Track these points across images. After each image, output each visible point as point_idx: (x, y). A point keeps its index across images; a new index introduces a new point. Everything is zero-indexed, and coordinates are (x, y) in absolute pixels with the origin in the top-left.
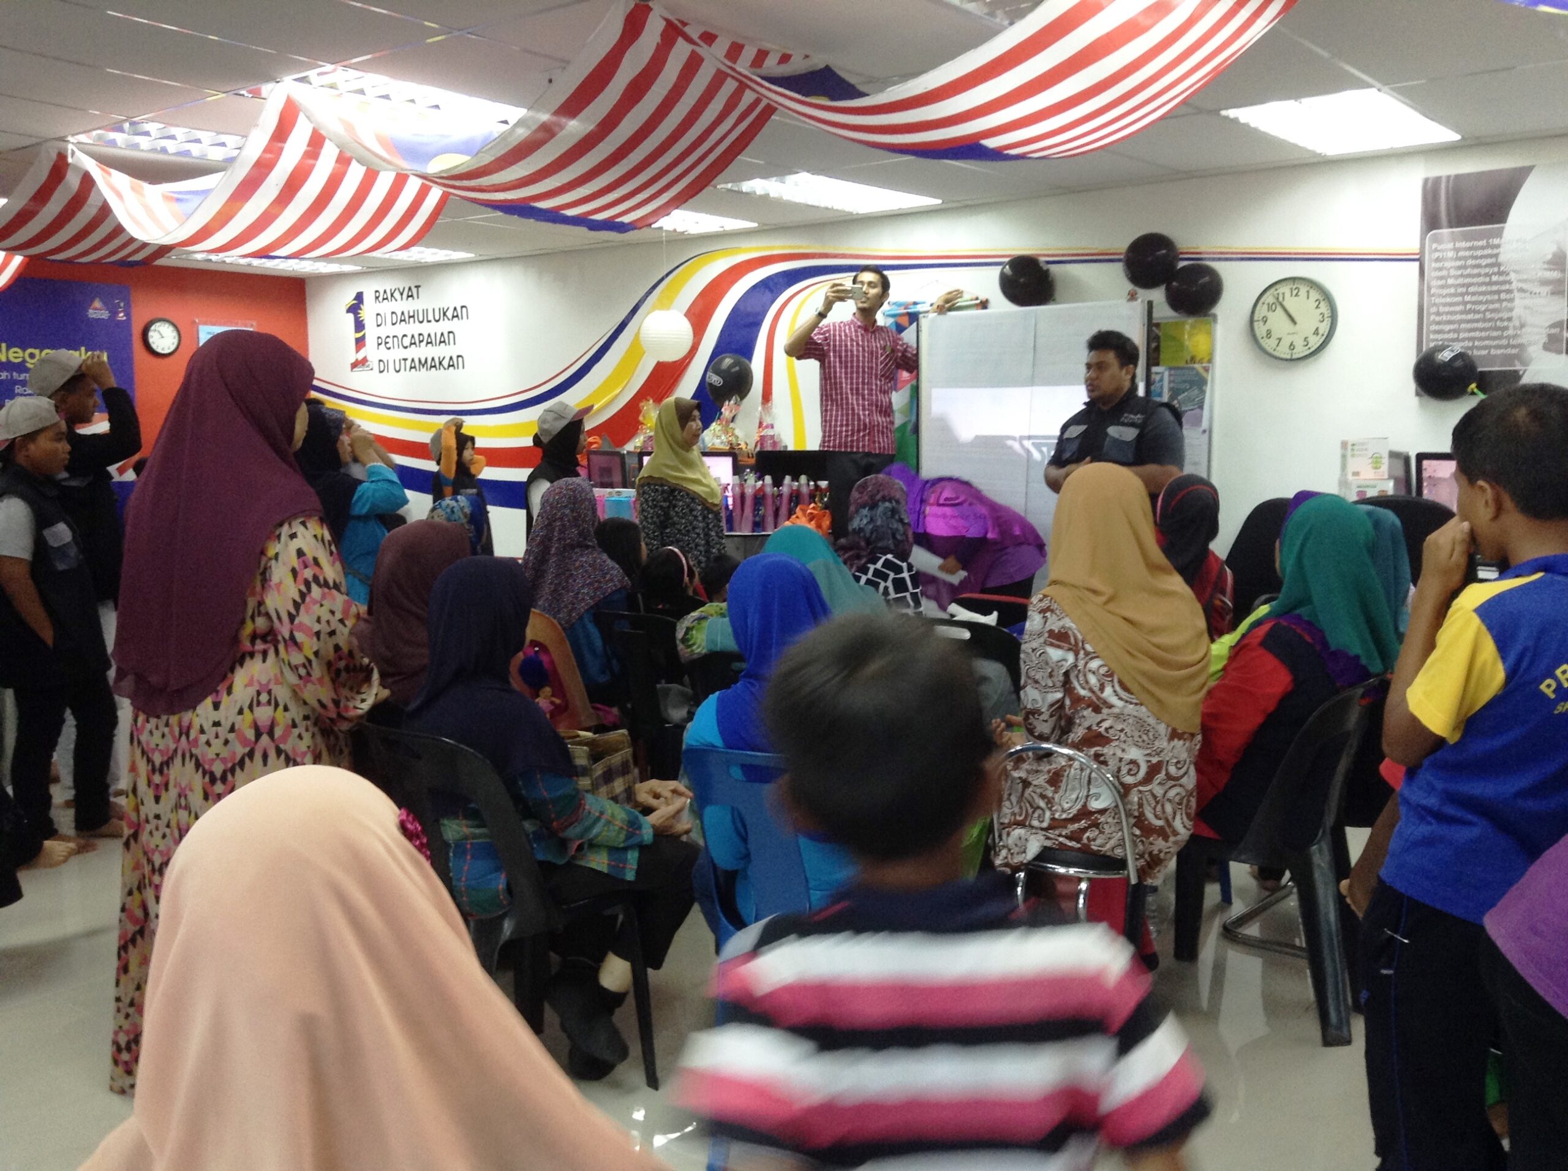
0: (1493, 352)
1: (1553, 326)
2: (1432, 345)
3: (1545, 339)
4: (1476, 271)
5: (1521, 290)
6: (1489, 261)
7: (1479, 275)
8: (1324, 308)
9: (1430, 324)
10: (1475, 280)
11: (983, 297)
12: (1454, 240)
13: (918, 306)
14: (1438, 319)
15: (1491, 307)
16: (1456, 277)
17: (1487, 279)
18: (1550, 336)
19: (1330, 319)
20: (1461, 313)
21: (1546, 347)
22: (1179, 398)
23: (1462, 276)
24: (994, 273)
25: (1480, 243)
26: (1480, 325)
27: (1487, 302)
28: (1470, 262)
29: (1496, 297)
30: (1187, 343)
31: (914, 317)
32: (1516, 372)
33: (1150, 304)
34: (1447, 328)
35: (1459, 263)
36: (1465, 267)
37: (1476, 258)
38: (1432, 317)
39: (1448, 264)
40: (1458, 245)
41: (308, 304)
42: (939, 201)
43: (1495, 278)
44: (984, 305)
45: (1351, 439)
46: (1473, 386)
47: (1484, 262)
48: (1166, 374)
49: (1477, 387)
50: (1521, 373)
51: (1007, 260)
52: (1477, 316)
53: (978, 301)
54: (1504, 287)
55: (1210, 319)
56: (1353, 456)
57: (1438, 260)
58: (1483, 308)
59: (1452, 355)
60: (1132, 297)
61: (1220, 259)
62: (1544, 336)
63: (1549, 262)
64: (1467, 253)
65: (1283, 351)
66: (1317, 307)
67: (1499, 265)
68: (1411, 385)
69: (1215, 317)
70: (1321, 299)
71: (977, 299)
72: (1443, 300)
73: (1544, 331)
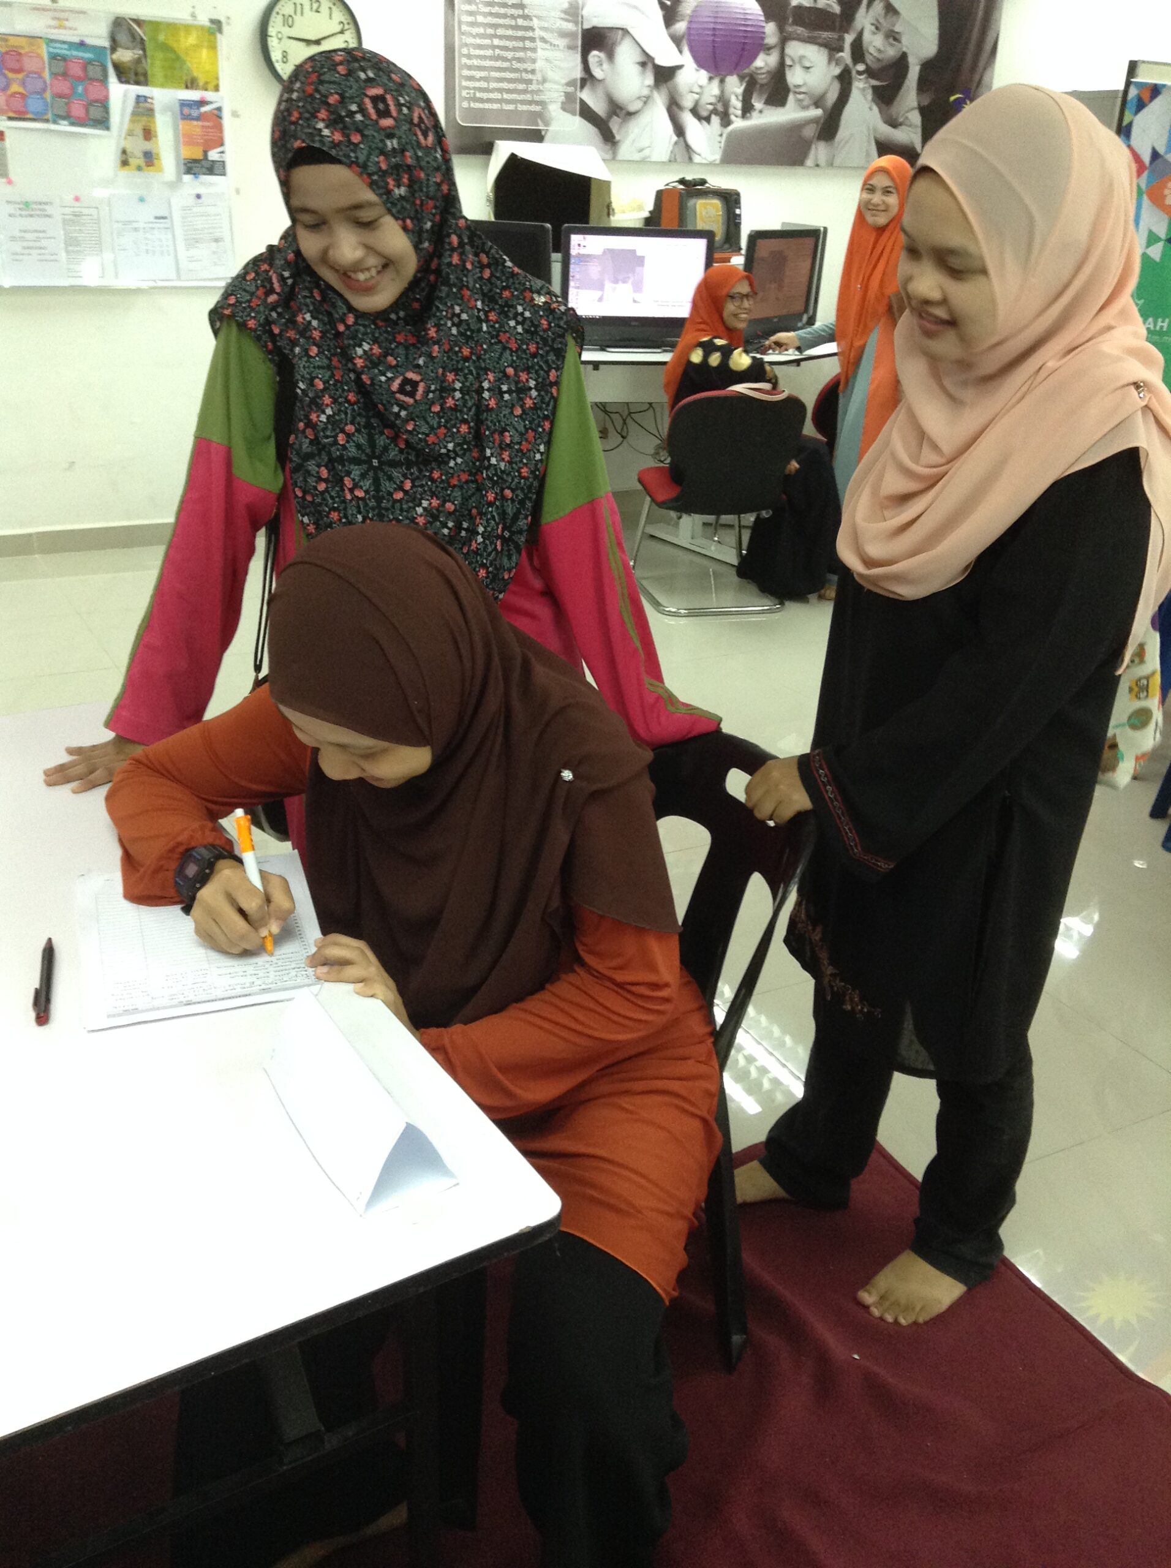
0: (521, 107)
1: (568, 84)
2: (464, 93)
3: (563, 98)
4: (502, 11)
5: (543, 40)
6: (515, 1)
7: (505, 16)
8: (349, 35)
10: (501, 21)
14: (469, 62)
15: (517, 55)
16: (486, 15)
18: (567, 95)
20: (491, 58)
21: (564, 109)
23: (491, 14)
26: (508, 75)
27: (515, 49)
29: (521, 44)
30: (185, 57)
32: (539, 131)
34: (479, 75)
36: (492, 4)
38: (464, 60)
43: (520, 22)
47: (510, 2)
50: (543, 133)
52: (506, 65)
54: (529, 34)
55: (213, 26)
58: (509, 55)
63: (565, 12)
66: (342, 31)
67: (523, 7)
69: (218, 24)
72: (473, 41)
73: (561, 88)
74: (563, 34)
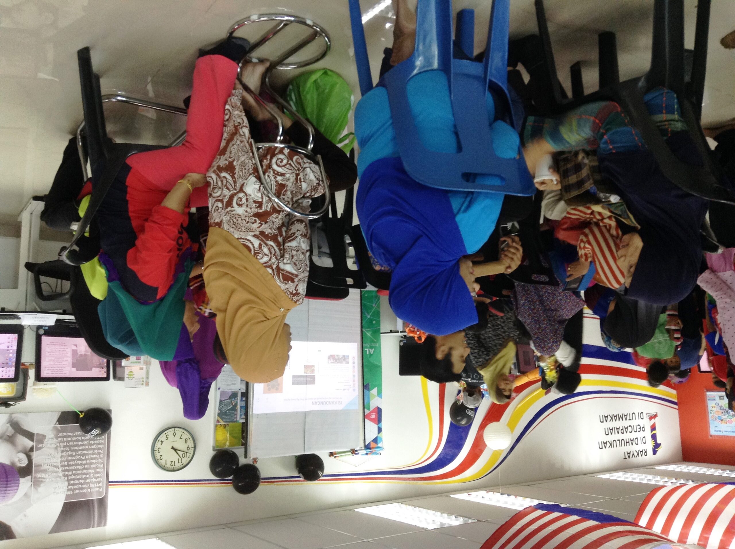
0: (71, 434)
1: (40, 448)
2: (103, 437)
4: (80, 477)
5: (56, 467)
6: (73, 482)
7: (78, 475)
8: (158, 455)
9: (103, 448)
10: (80, 472)
11: (332, 458)
12: (91, 493)
13: (365, 453)
14: (100, 451)
15: (72, 458)
16: (90, 473)
17: (74, 472)
18: (42, 442)
19: (155, 449)
20: (88, 454)
21: (44, 436)
22: (232, 406)
23: (87, 474)
24: (327, 471)
25: (77, 491)
26: (78, 448)
27: (74, 460)
28: (82, 481)
29: (69, 463)
30: (228, 435)
31: (367, 447)
32: (59, 424)
33: (246, 457)
34: (95, 446)
35: (89, 481)
36: (86, 479)
37: (80, 484)
38: (102, 451)
39: (94, 480)
40: (89, 490)
41: (681, 448)
42: (356, 510)
43: (70, 473)
44: (331, 454)
45: (144, 388)
46: (81, 416)
47: (76, 481)
48: (238, 418)
49: (80, 415)
50: (57, 423)
51: (321, 478)
52: (80, 452)
53: (334, 456)
54: (66, 468)
55: (216, 449)
56: (143, 378)
57: (99, 482)
58: (77, 457)
59: (92, 433)
60: (255, 460)
61: (211, 480)
62: (44, 443)
63: (42, 482)
64: (84, 486)
65: (179, 432)
66: (162, 455)
67: (68, 480)
68: (113, 416)
69: (214, 450)
70: (159, 460)
71: (335, 457)
72: (97, 461)
73: (46, 446)
74: (45, 471)
